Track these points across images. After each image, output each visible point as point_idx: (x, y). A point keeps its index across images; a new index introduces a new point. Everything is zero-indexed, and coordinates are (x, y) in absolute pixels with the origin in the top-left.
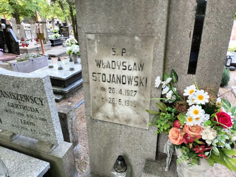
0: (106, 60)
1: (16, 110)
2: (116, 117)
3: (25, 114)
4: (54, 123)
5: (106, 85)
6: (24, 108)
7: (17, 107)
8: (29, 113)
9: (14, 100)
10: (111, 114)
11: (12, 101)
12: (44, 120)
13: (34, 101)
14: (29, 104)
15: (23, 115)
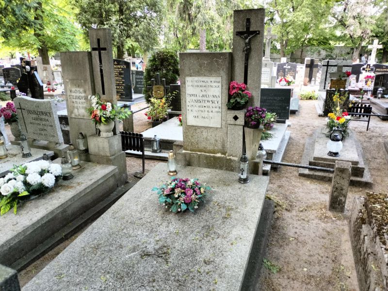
0: (73, 89)
1: (37, 122)
2: (79, 115)
3: (41, 124)
4: (57, 127)
5: (74, 100)
6: (41, 119)
7: (37, 120)
8: (44, 123)
9: (35, 115)
10: (77, 114)
11: (35, 116)
12: (52, 126)
13: (46, 114)
14: (43, 117)
15: (40, 125)
